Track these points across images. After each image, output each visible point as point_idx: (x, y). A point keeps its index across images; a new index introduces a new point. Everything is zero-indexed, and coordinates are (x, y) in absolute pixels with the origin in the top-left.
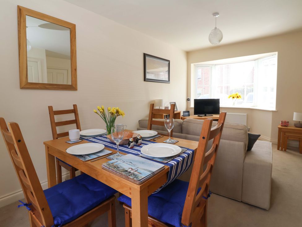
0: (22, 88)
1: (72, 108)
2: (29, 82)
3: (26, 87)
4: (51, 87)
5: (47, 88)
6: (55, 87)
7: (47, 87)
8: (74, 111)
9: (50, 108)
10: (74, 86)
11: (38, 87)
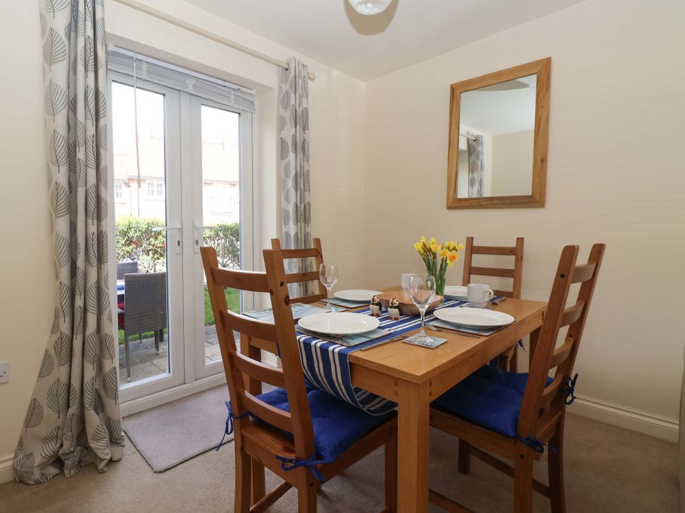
0: (449, 208)
1: (514, 245)
2: (458, 197)
3: (454, 205)
4: (489, 203)
5: (481, 205)
6: (496, 202)
7: (483, 203)
8: (516, 251)
9: (470, 240)
10: (537, 197)
11: (467, 204)
